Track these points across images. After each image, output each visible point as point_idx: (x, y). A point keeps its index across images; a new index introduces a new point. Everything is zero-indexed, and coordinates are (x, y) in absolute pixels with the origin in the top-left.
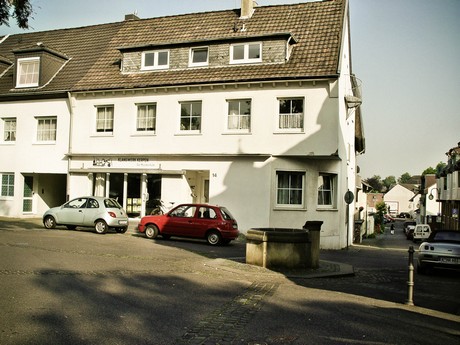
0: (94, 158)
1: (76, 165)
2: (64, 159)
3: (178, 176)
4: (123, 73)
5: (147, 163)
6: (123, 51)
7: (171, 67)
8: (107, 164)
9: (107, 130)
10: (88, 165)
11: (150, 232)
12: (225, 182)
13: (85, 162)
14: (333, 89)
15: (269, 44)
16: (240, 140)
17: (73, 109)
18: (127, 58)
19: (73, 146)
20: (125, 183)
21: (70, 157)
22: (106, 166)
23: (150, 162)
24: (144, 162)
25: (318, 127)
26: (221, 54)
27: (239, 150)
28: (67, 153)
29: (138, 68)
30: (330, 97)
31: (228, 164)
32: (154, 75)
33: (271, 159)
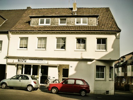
0: (19, 58)
1: (10, 61)
2: (5, 58)
3: (55, 67)
4: (31, 26)
5: (42, 61)
6: (31, 17)
7: (51, 25)
8: (24, 61)
9: (24, 48)
10: (16, 61)
11: (54, 91)
12: (76, 70)
13: (14, 60)
14: (118, 36)
15: (90, 19)
16: (82, 54)
17: (10, 38)
18: (33, 20)
19: (9, 53)
20: (32, 69)
21: (7, 57)
22: (24, 62)
23: (43, 61)
24: (41, 61)
25: (112, 50)
26: (72, 21)
27: (82, 57)
28: (6, 56)
29: (38, 24)
30: (116, 38)
31: (77, 62)
32: (45, 27)
33: (94, 61)
